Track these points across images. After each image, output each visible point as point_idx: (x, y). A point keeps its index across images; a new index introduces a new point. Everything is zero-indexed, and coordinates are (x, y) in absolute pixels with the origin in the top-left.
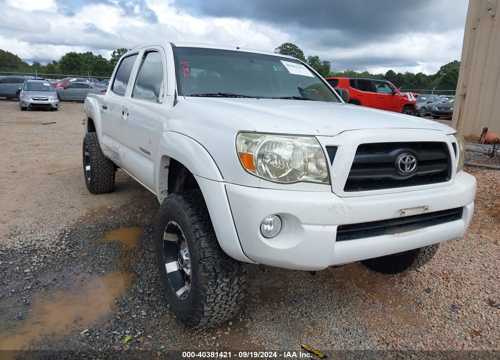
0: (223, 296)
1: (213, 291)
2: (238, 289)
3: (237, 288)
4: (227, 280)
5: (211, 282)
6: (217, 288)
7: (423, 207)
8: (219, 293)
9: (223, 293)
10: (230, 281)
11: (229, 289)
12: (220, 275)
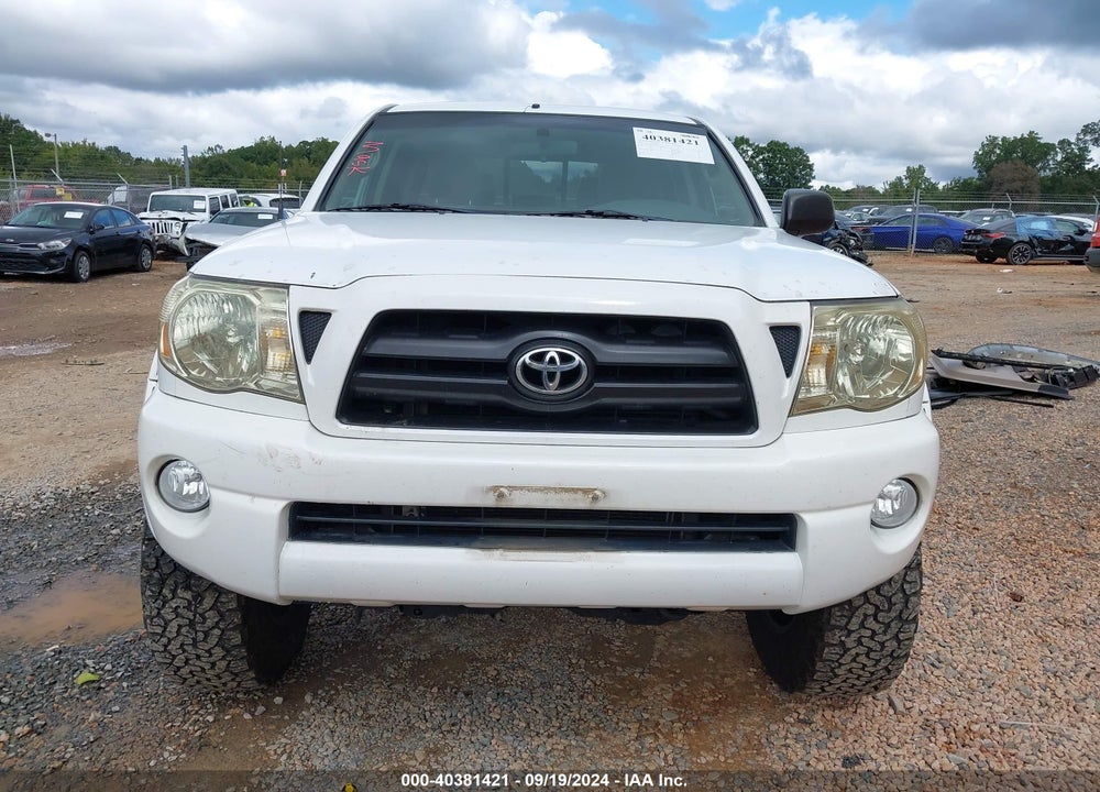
0: (180, 627)
1: (156, 611)
2: (216, 620)
3: (212, 618)
4: (188, 595)
5: (152, 591)
6: (163, 606)
7: (585, 491)
8: (169, 617)
9: (180, 621)
10: (195, 598)
11: (195, 616)
12: (170, 581)
